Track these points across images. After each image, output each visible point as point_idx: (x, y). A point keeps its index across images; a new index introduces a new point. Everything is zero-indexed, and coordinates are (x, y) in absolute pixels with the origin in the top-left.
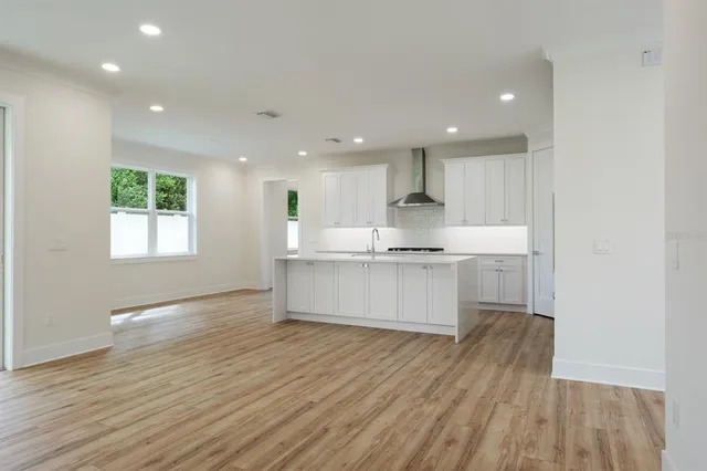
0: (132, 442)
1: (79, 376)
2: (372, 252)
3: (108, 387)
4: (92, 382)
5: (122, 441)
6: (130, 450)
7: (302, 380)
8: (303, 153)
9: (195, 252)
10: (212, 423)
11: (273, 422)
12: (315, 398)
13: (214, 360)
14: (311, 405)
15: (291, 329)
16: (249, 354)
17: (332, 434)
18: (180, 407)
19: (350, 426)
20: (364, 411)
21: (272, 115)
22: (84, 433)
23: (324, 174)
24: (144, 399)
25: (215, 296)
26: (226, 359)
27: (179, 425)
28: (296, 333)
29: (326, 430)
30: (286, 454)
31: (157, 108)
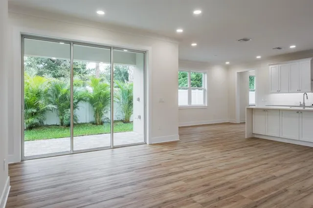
0: (195, 176)
1: (170, 149)
2: (303, 105)
3: (181, 155)
4: (175, 152)
5: (191, 175)
6: (195, 179)
7: (267, 165)
8: (259, 57)
9: (206, 105)
10: (227, 175)
11: (256, 181)
12: (276, 174)
13: (222, 151)
14: (274, 178)
15: (256, 142)
16: (236, 150)
17: (290, 193)
18: (211, 167)
19: (300, 191)
20: (308, 186)
21: (245, 40)
22: (177, 170)
23: (270, 66)
24: (195, 161)
25: (215, 124)
26: (227, 151)
27: (212, 174)
28: (259, 144)
29: (286, 190)
30: (266, 196)
31: (194, 45)
